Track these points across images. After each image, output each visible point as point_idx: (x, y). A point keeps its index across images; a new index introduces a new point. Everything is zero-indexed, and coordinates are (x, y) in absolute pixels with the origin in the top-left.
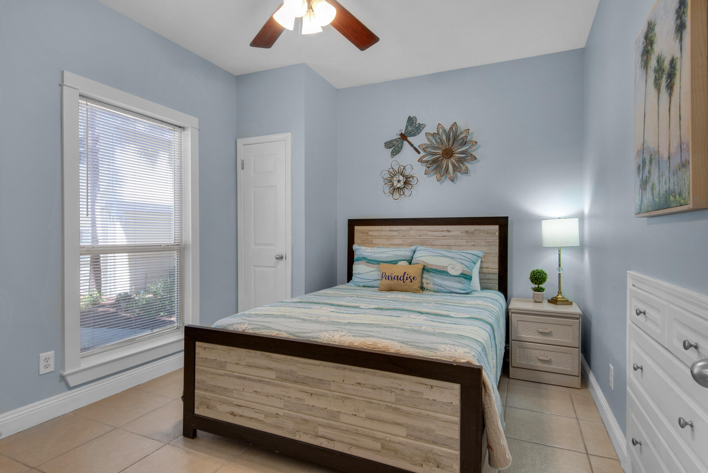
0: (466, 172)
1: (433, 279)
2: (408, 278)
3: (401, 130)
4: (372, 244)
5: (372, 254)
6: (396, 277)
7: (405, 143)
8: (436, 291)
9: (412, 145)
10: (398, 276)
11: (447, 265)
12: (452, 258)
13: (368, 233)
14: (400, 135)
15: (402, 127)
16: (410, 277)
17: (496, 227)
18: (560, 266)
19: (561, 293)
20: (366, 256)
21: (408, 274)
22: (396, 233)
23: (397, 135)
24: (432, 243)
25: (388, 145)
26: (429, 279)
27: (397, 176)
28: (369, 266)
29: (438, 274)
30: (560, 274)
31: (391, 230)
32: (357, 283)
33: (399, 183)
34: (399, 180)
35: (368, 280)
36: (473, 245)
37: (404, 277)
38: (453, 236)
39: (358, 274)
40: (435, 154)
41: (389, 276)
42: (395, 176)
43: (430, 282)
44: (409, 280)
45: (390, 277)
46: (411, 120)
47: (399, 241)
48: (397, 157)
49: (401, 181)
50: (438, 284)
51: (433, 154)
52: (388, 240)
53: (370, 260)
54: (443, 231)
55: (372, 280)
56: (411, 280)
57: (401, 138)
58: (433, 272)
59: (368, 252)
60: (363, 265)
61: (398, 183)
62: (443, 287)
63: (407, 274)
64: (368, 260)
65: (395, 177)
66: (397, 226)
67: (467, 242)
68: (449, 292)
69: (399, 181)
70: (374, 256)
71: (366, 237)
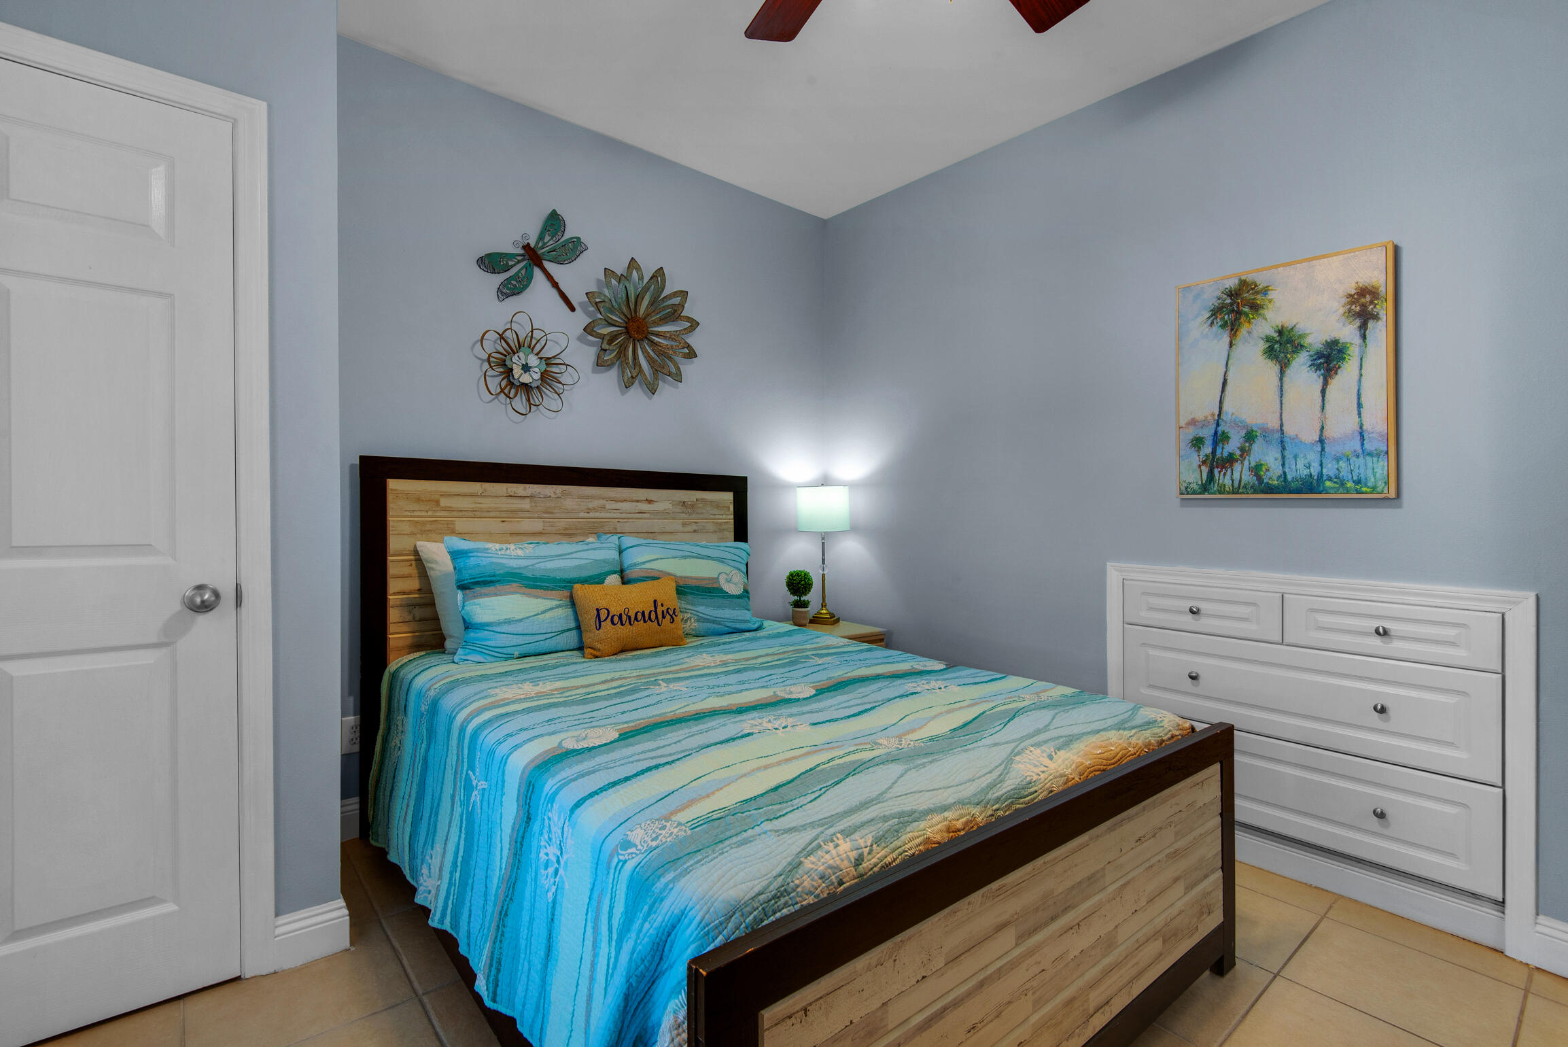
0: (678, 377)
1: (695, 609)
2: (665, 613)
3: (524, 236)
4: (454, 532)
5: (535, 561)
6: (639, 616)
7: (537, 272)
8: (702, 633)
9: (555, 285)
10: (643, 612)
11: (716, 576)
12: (719, 559)
13: (437, 502)
14: (524, 247)
15: (531, 231)
16: (668, 609)
17: (728, 497)
18: (823, 563)
19: (825, 606)
20: (516, 568)
21: (662, 605)
22: (526, 504)
23: (515, 243)
24: (616, 529)
25: (491, 263)
26: (688, 611)
27: (521, 355)
28: (537, 597)
29: (704, 595)
30: (823, 575)
31: (512, 494)
32: (504, 651)
33: (525, 372)
34: (527, 364)
35: (540, 636)
36: (695, 531)
37: (656, 612)
38: (658, 512)
39: (505, 623)
40: (613, 323)
41: (621, 615)
42: (514, 353)
43: (689, 615)
44: (668, 617)
45: (624, 617)
46: (554, 222)
47: (538, 525)
48: (513, 303)
49: (531, 367)
50: (708, 617)
51: (610, 321)
52: (503, 521)
53: (536, 579)
54: (638, 501)
55: (553, 634)
56: (672, 617)
57: (527, 257)
58: (693, 594)
60: (517, 597)
61: (528, 373)
62: (720, 624)
63: (659, 604)
64: (528, 578)
65: (516, 355)
66: (527, 486)
67: (684, 525)
68: (731, 630)
69: (526, 368)
71: (430, 513)
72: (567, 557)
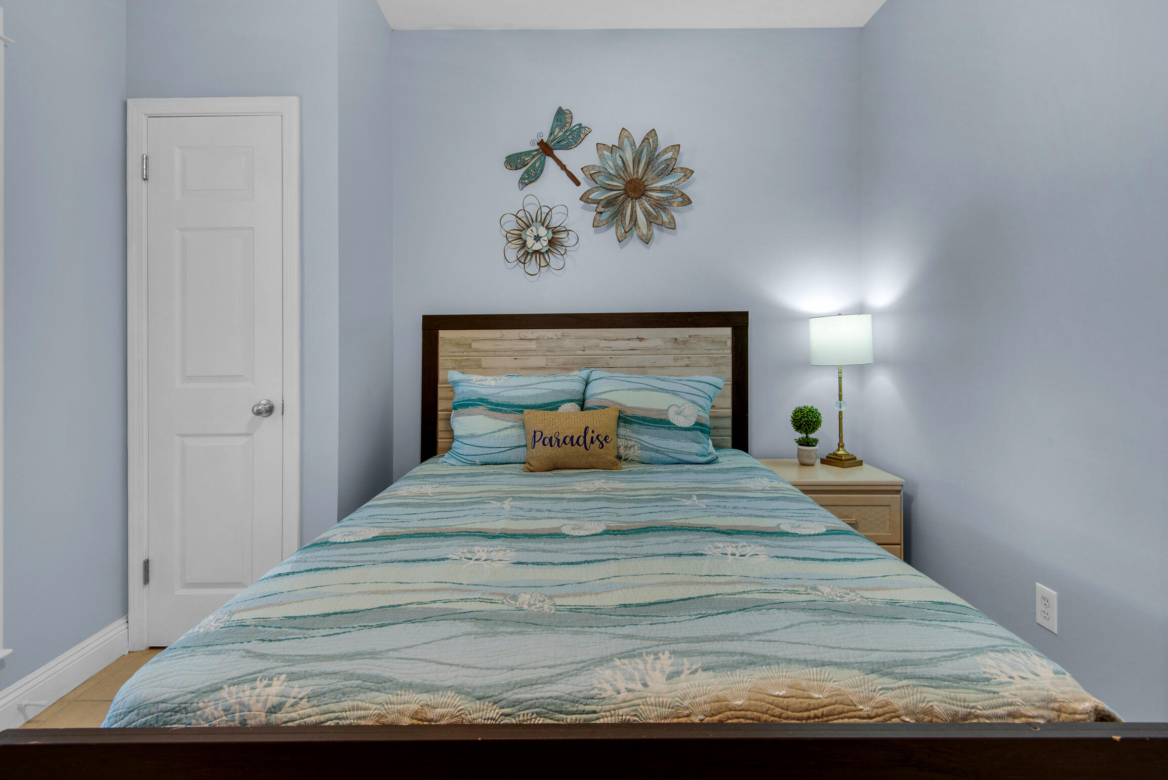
0: (672, 226)
1: (640, 437)
2: (594, 439)
3: (540, 134)
4: (481, 367)
5: (501, 390)
6: (568, 440)
7: (549, 161)
8: (646, 461)
9: (563, 167)
10: (572, 436)
11: (666, 408)
12: (674, 393)
13: (470, 345)
14: (538, 144)
15: (543, 128)
16: (598, 436)
17: (727, 331)
18: (840, 399)
19: (843, 446)
20: (486, 395)
21: (593, 432)
22: (533, 345)
23: (532, 143)
24: (608, 364)
25: (513, 161)
26: (632, 439)
27: (533, 228)
28: (496, 418)
29: (650, 426)
30: (840, 413)
31: (523, 337)
32: (468, 458)
33: (537, 242)
34: (538, 235)
35: (495, 449)
36: (687, 366)
37: (585, 437)
38: (648, 349)
39: (470, 437)
40: (612, 188)
41: (551, 437)
42: (528, 227)
43: (633, 443)
44: (597, 443)
45: (554, 440)
46: (561, 116)
47: (541, 361)
48: (530, 189)
49: (541, 237)
50: (652, 446)
51: (608, 187)
52: (516, 359)
53: (498, 405)
54: (629, 339)
55: (506, 449)
56: (601, 443)
57: (541, 151)
58: (638, 423)
59: (490, 387)
60: (481, 417)
61: (535, 241)
62: (662, 454)
63: (590, 431)
64: (492, 403)
65: (529, 229)
66: (534, 330)
67: (675, 360)
68: (676, 461)
69: (537, 238)
70: (506, 394)
71: (465, 354)
72: (530, 387)
